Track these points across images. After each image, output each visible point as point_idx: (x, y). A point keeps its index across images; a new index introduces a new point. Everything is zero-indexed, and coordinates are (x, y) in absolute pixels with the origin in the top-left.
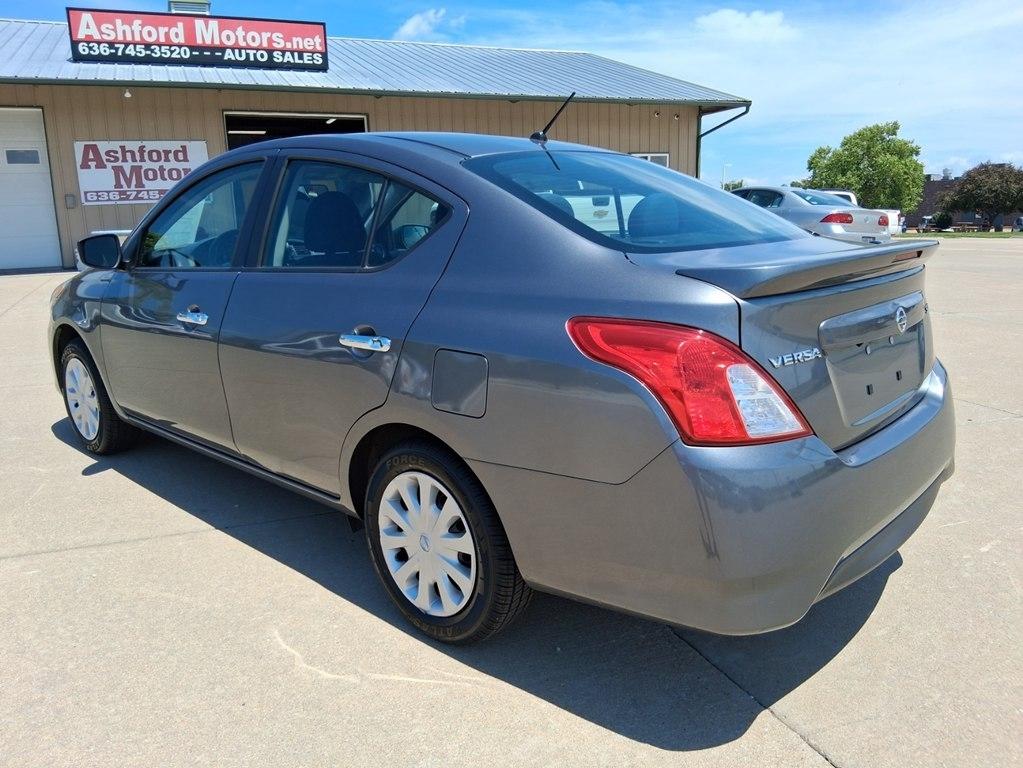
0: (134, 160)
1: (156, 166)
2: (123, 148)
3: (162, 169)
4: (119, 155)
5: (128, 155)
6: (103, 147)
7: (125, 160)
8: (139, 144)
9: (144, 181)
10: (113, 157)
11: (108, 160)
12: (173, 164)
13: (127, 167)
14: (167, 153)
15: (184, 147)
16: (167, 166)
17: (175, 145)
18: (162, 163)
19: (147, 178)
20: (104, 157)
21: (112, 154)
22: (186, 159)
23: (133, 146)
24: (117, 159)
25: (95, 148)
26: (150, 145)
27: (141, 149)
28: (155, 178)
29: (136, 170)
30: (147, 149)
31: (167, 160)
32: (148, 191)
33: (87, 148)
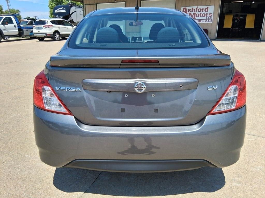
0: (194, 11)
1: (199, 13)
2: (192, 8)
3: (201, 14)
4: (191, 10)
5: (193, 10)
6: (188, 8)
7: (192, 12)
8: (197, 7)
9: (196, 17)
10: (189, 11)
11: (188, 12)
12: (204, 12)
13: (192, 13)
14: (203, 9)
15: (208, 8)
16: (202, 13)
17: (205, 7)
18: (201, 12)
19: (197, 16)
20: (187, 11)
21: (189, 10)
22: (208, 11)
23: (195, 8)
24: (190, 11)
25: (186, 9)
26: (199, 7)
27: (197, 9)
28: (199, 16)
29: (194, 14)
30: (198, 9)
31: (203, 11)
32: (196, 20)
33: (184, 9)
